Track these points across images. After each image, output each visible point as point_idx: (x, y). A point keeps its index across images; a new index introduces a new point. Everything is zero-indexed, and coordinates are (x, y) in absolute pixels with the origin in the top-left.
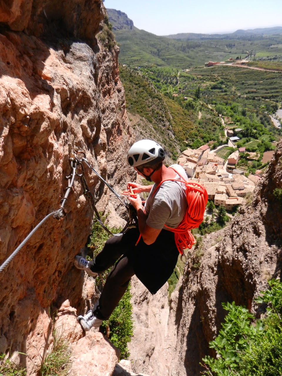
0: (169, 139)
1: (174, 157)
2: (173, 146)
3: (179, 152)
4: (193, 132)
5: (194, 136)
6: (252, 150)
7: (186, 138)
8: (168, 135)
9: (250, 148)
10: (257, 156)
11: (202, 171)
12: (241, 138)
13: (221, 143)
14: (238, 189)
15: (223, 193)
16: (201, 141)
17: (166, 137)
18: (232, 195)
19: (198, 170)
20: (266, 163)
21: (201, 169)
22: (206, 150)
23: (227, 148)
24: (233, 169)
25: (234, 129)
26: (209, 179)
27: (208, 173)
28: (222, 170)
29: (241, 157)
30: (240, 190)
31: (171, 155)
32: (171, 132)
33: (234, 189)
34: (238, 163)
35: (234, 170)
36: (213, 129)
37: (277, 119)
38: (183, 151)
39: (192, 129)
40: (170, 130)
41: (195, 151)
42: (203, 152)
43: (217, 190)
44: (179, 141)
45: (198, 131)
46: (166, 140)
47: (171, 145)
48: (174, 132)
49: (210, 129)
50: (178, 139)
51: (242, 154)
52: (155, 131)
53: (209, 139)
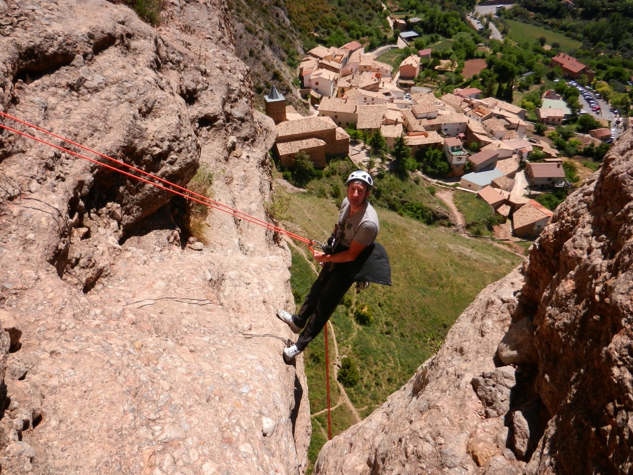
0: (279, 25)
1: (291, 61)
2: (289, 39)
3: (302, 53)
4: (328, 16)
5: (330, 24)
6: (443, 55)
7: (315, 27)
8: (277, 15)
9: (440, 52)
10: (452, 66)
11: (351, 86)
12: (420, 35)
13: (385, 41)
14: (426, 117)
15: (396, 123)
16: (346, 35)
17: (273, 21)
18: (414, 129)
19: (343, 83)
20: (471, 77)
21: (349, 81)
22: (355, 50)
23: (396, 50)
24: (410, 86)
25: (406, 19)
26: (365, 99)
27: (363, 88)
28: (390, 85)
29: (423, 66)
30: (429, 119)
31: (285, 55)
32: (283, 12)
33: (419, 116)
34: (419, 77)
35: (413, 88)
36: (367, 16)
37: (475, 19)
38: (310, 49)
39: (327, 12)
40: (280, 6)
41: (333, 50)
42: (351, 52)
43: (384, 117)
44: (300, 31)
45: (339, 16)
46: (273, 27)
47: (283, 37)
48: (290, 12)
49: (360, 15)
50: (298, 27)
51: (426, 61)
52: (248, 7)
53: (360, 33)
